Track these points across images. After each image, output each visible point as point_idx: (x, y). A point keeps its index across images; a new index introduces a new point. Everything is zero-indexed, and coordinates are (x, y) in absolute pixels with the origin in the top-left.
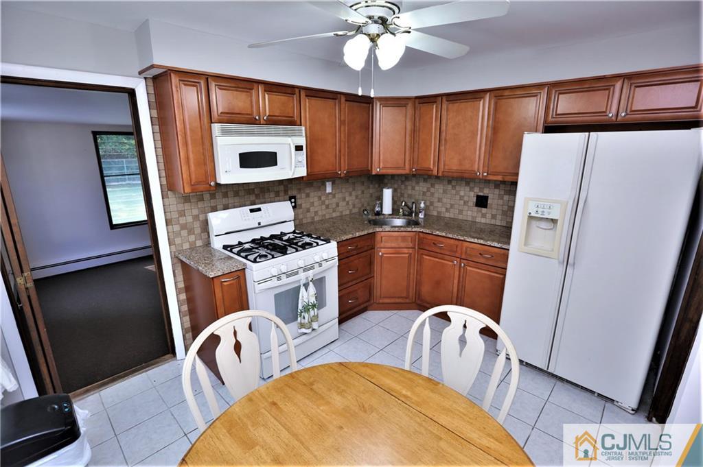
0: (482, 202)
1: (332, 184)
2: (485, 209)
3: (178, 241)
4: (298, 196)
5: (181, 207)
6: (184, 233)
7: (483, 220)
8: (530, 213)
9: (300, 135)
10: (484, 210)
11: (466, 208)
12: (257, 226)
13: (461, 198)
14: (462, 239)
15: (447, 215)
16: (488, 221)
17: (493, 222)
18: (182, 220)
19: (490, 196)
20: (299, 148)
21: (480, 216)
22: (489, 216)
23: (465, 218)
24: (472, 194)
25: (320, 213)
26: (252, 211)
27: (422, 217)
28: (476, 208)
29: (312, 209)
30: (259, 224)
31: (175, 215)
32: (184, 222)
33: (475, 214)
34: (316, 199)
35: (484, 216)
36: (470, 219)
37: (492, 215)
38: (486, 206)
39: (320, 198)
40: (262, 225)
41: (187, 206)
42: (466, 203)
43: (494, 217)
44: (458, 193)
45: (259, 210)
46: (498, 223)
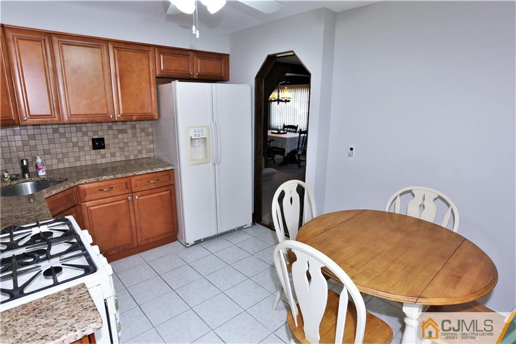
0: (98, 144)
2: (104, 150)
7: (104, 161)
8: (191, 137)
10: (102, 151)
11: (82, 153)
13: (75, 145)
14: (132, 174)
15: (61, 166)
16: (108, 160)
17: (113, 159)
19: (106, 137)
21: (100, 157)
22: (108, 155)
23: (84, 163)
24: (86, 138)
27: (44, 173)
28: (94, 150)
33: (94, 157)
35: (103, 156)
36: (89, 163)
37: (111, 153)
38: (103, 147)
42: (81, 149)
43: (113, 155)
44: (69, 140)
46: (118, 159)
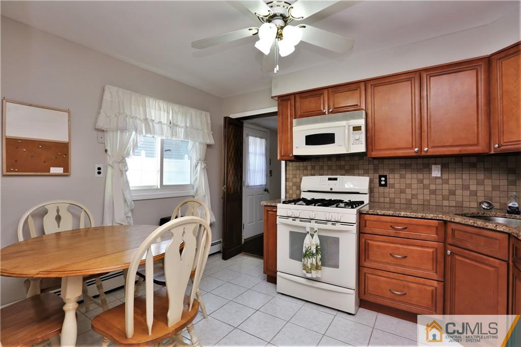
1: (442, 169)
3: (291, 192)
4: (390, 176)
5: (294, 172)
6: (294, 188)
9: (360, 117)
12: (329, 190)
18: (294, 180)
20: (357, 128)
25: (420, 197)
26: (330, 179)
29: (408, 191)
30: (331, 189)
31: (291, 176)
32: (295, 181)
34: (414, 181)
39: (420, 181)
40: (333, 190)
41: (298, 172)
45: (336, 179)
